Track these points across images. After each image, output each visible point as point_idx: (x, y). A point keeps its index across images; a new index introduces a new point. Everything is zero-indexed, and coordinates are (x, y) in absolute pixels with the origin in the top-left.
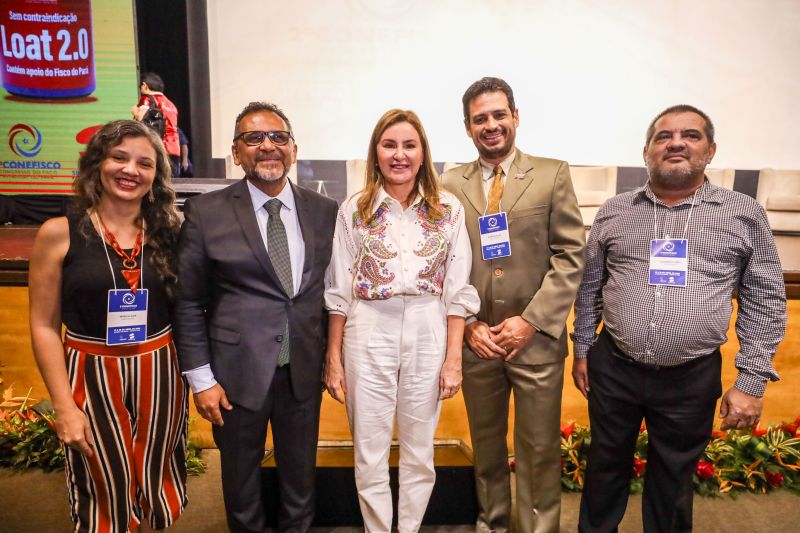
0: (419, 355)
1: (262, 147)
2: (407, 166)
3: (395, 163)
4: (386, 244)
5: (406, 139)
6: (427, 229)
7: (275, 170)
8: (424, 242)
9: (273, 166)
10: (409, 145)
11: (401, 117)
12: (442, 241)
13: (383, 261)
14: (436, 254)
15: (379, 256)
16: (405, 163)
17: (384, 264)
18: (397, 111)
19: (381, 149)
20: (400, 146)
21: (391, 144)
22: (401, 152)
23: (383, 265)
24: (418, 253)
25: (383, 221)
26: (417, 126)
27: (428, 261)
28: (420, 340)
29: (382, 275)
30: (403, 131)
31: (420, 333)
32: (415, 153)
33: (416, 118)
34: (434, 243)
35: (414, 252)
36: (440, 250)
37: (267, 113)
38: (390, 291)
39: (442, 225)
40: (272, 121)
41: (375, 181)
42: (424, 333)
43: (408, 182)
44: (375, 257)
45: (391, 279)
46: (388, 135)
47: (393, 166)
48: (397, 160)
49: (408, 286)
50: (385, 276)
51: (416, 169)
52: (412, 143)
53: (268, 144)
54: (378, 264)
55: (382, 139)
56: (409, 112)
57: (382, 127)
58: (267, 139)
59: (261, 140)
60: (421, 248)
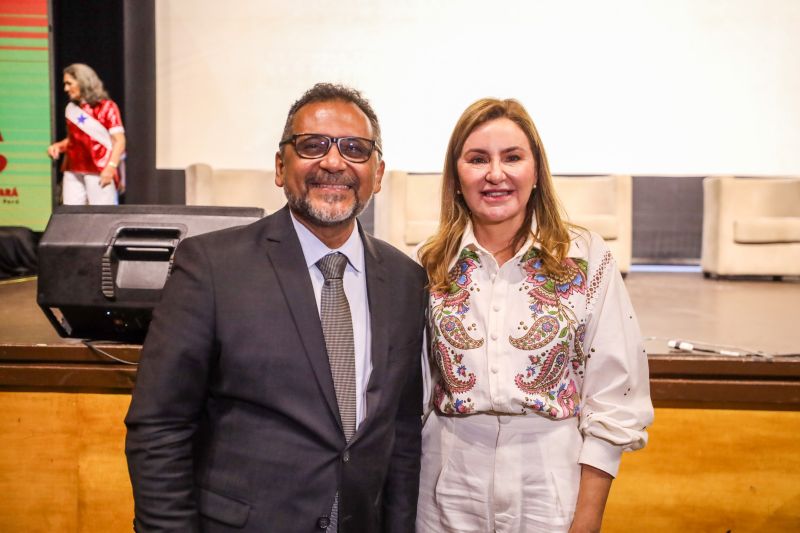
0: (524, 519)
1: (323, 164)
2: (509, 192)
3: (487, 187)
4: (466, 323)
5: (506, 146)
6: (538, 301)
7: (339, 205)
8: (530, 323)
9: (336, 199)
10: (511, 156)
11: (495, 111)
12: (563, 324)
13: (458, 351)
14: (549, 347)
15: (453, 344)
16: (505, 186)
17: (461, 356)
18: (489, 102)
19: (463, 165)
20: (496, 159)
21: (481, 157)
22: (498, 169)
23: (459, 358)
24: (519, 344)
25: (466, 283)
26: (523, 123)
27: (531, 358)
28: (526, 494)
29: (457, 375)
30: (500, 134)
31: (526, 480)
32: (522, 169)
33: (522, 110)
34: (549, 327)
35: (511, 339)
36: (557, 340)
37: (341, 104)
38: (467, 405)
39: (566, 293)
40: (348, 117)
41: (455, 219)
42: (532, 483)
43: (512, 217)
44: (447, 345)
45: (470, 384)
46: (474, 142)
47: (485, 193)
48: (491, 182)
49: (496, 399)
50: (460, 378)
51: (526, 195)
52: (516, 152)
53: (334, 159)
54: (452, 357)
55: (466, 149)
56: (509, 102)
57: (466, 128)
58: (334, 150)
59: (325, 150)
60: (522, 333)
